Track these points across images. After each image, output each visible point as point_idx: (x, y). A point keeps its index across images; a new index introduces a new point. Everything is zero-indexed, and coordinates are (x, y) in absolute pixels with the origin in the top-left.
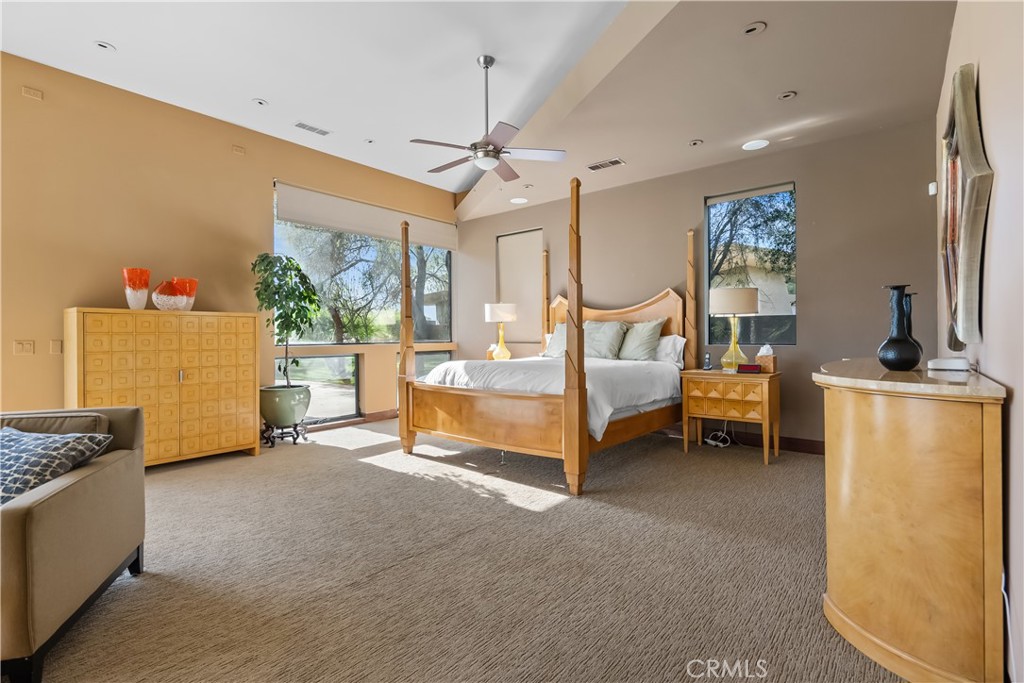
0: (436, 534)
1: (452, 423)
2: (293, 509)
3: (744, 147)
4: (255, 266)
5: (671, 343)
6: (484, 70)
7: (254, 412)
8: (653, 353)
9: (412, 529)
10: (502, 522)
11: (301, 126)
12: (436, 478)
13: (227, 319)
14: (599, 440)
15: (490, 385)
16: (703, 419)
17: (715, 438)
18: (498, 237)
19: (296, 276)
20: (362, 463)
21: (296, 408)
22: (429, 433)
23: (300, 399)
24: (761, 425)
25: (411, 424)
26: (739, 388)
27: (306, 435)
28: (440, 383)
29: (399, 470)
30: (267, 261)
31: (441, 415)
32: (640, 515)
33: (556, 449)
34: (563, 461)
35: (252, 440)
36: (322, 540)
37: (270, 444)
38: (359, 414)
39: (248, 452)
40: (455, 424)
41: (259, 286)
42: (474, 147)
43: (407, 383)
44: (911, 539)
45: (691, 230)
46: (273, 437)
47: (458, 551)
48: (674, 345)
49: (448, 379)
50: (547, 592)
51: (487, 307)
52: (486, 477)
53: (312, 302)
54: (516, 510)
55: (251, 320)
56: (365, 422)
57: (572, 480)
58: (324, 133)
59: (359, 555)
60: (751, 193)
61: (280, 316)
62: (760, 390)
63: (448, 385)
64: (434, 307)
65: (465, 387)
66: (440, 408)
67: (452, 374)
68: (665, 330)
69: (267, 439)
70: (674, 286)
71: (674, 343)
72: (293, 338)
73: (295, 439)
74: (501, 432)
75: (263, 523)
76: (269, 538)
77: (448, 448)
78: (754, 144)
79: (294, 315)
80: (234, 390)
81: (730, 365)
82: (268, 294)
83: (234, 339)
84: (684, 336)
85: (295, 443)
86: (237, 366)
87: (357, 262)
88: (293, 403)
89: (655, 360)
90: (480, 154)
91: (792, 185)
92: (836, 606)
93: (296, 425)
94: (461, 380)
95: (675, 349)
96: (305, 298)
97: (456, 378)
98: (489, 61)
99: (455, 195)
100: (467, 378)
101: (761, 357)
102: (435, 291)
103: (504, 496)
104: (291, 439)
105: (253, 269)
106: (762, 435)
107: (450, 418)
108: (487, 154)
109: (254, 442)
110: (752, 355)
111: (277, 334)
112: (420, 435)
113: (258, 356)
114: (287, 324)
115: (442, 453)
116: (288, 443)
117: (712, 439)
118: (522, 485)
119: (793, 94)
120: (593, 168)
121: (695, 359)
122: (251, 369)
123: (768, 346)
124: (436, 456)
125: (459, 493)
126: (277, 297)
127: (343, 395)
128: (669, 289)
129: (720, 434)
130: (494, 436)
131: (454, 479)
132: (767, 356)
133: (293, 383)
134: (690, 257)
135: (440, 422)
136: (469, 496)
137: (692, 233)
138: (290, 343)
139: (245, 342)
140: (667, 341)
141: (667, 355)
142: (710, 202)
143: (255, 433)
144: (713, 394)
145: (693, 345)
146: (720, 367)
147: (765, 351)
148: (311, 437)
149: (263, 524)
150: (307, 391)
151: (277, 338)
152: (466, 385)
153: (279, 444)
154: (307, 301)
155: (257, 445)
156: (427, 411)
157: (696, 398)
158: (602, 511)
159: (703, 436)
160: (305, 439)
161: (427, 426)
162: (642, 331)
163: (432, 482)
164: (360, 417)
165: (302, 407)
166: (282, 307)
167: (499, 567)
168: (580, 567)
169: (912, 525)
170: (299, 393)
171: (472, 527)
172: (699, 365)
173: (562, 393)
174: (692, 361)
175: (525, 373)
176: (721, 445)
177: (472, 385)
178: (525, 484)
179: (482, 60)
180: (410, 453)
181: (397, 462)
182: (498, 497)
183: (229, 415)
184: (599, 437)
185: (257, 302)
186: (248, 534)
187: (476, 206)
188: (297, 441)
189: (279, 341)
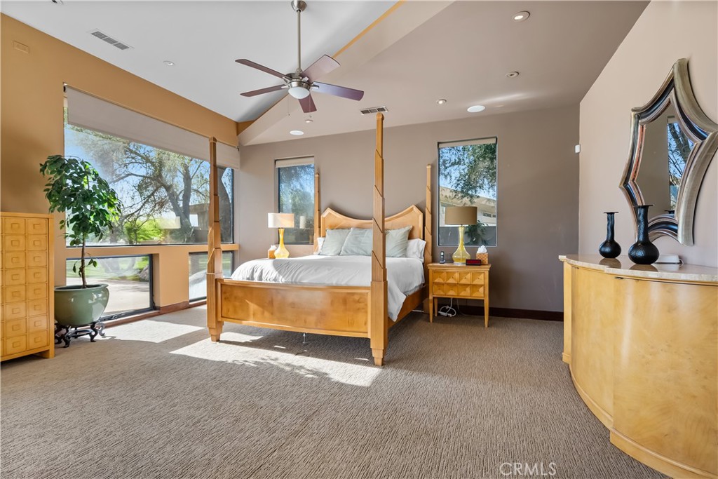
0: (287, 421)
1: (263, 313)
2: (119, 416)
3: (468, 110)
4: (44, 167)
5: (416, 245)
6: (297, 14)
7: (48, 314)
8: (404, 252)
9: (259, 420)
10: (337, 399)
11: (99, 35)
12: (256, 363)
13: (13, 220)
14: (395, 321)
15: (298, 281)
16: (438, 298)
17: (444, 310)
18: (276, 161)
19: (94, 180)
20: (174, 355)
21: (94, 307)
22: (241, 323)
23: (98, 297)
24: (483, 300)
25: (219, 315)
26: (469, 276)
27: (103, 332)
28: (248, 279)
29: (217, 359)
30: (58, 163)
31: (253, 307)
32: (437, 378)
33: (362, 330)
34: (370, 339)
35: (45, 343)
36: (169, 448)
37: (63, 343)
38: (153, 306)
39: (40, 356)
40: (267, 314)
41: (50, 187)
42: (290, 76)
43: (216, 280)
44: (704, 387)
45: (429, 165)
46: (68, 336)
47: (315, 436)
48: (418, 246)
49: (256, 275)
50: (419, 465)
51: (271, 216)
52: (297, 357)
53: (111, 205)
54: (341, 386)
55: (44, 221)
56: (159, 314)
57: (378, 354)
58: (123, 47)
59: (218, 458)
60: (467, 142)
61: (76, 218)
62: (482, 277)
63: (256, 280)
64: (196, 216)
65: (274, 282)
66: (251, 302)
67: (259, 272)
68: (410, 236)
69: (62, 340)
70: (417, 203)
71: (418, 245)
72: (91, 241)
73: (92, 337)
74: (312, 319)
75: (87, 438)
76: (102, 457)
77: (250, 333)
78: (476, 108)
79: (92, 218)
80: (23, 293)
81: (459, 260)
82: (60, 196)
83: (22, 239)
84: (424, 239)
85: (92, 340)
86: (26, 268)
87: (128, 175)
88: (90, 302)
89: (406, 257)
90: (294, 84)
91: (495, 139)
92: (628, 438)
93: (94, 323)
94: (269, 276)
95: (419, 249)
96: (105, 201)
97: (264, 275)
98: (302, 6)
99: (237, 124)
100: (275, 274)
101: (480, 254)
102: (197, 203)
103: (326, 374)
104: (88, 337)
105: (42, 170)
106: (483, 308)
107: (260, 309)
108: (300, 84)
109: (48, 345)
110: (473, 252)
111: (71, 236)
112: (227, 324)
113: (52, 258)
114: (82, 225)
115: (249, 338)
116: (85, 341)
117: (442, 311)
118: (332, 362)
119: (516, 74)
120: (363, 112)
121: (432, 255)
122: (44, 271)
123: (483, 247)
124: (243, 341)
125: (283, 375)
126: (73, 199)
127: (124, 289)
128: (413, 206)
129: (447, 307)
130: (305, 322)
131: (272, 362)
132: (484, 254)
133: (88, 283)
134: (429, 184)
135: (251, 313)
136: (294, 378)
137: (430, 167)
138: (87, 244)
139: (37, 243)
140: (412, 242)
141: (414, 253)
142: (441, 146)
143: (48, 334)
144: (451, 281)
145: (430, 245)
146: (452, 261)
147: (482, 250)
148: (109, 333)
149: (88, 440)
150: (105, 291)
151: (69, 240)
152: (275, 280)
153: (74, 343)
154: (106, 204)
155: (51, 348)
156: (237, 304)
157: (438, 284)
158: (409, 378)
159: (438, 310)
160: (103, 335)
161: (236, 317)
162: (395, 236)
163: (254, 368)
164: (154, 310)
165: (100, 305)
166: (79, 209)
167: (363, 447)
168: (427, 433)
169: (706, 378)
170: (97, 293)
171: (315, 409)
172: (434, 261)
173: (370, 285)
174: (429, 258)
175: (329, 270)
176: (450, 315)
177: (282, 280)
178: (334, 360)
179: (296, 3)
180: (218, 340)
181: (206, 350)
182: (323, 377)
183: (18, 319)
184: (395, 319)
185: (49, 204)
186: (72, 457)
187: (259, 134)
188: (95, 338)
189: (73, 242)
